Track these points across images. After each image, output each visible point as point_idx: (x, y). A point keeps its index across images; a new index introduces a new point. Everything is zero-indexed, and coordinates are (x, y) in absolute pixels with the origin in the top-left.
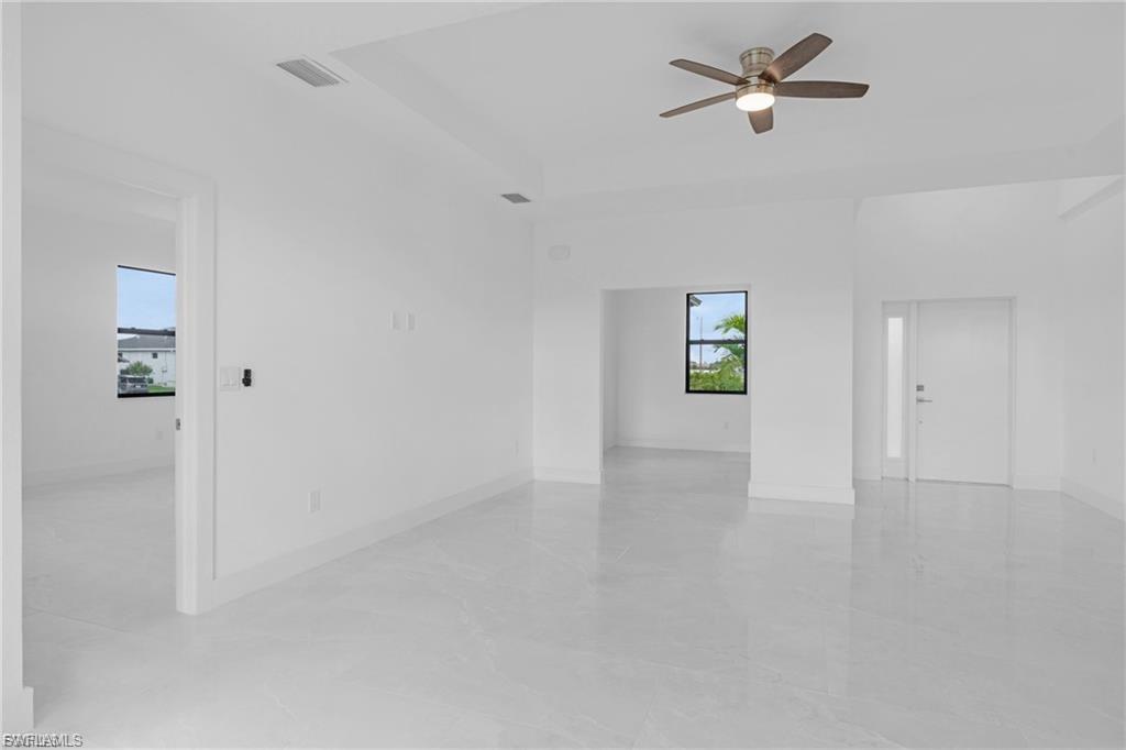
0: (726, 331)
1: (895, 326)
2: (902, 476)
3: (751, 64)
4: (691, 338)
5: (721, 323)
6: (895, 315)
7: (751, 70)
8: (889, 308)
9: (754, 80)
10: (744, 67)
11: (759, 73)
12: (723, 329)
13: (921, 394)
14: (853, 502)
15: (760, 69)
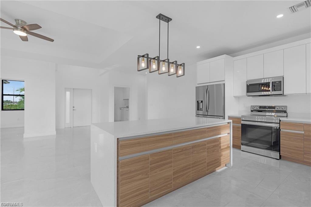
0: (21, 92)
1: (68, 93)
2: (70, 127)
3: (19, 23)
4: (4, 94)
5: (19, 89)
6: (68, 91)
7: (19, 25)
8: (67, 89)
9: (19, 28)
10: (16, 23)
11: (21, 26)
12: (20, 91)
13: (74, 109)
14: (56, 134)
15: (22, 25)
